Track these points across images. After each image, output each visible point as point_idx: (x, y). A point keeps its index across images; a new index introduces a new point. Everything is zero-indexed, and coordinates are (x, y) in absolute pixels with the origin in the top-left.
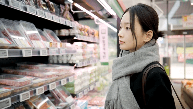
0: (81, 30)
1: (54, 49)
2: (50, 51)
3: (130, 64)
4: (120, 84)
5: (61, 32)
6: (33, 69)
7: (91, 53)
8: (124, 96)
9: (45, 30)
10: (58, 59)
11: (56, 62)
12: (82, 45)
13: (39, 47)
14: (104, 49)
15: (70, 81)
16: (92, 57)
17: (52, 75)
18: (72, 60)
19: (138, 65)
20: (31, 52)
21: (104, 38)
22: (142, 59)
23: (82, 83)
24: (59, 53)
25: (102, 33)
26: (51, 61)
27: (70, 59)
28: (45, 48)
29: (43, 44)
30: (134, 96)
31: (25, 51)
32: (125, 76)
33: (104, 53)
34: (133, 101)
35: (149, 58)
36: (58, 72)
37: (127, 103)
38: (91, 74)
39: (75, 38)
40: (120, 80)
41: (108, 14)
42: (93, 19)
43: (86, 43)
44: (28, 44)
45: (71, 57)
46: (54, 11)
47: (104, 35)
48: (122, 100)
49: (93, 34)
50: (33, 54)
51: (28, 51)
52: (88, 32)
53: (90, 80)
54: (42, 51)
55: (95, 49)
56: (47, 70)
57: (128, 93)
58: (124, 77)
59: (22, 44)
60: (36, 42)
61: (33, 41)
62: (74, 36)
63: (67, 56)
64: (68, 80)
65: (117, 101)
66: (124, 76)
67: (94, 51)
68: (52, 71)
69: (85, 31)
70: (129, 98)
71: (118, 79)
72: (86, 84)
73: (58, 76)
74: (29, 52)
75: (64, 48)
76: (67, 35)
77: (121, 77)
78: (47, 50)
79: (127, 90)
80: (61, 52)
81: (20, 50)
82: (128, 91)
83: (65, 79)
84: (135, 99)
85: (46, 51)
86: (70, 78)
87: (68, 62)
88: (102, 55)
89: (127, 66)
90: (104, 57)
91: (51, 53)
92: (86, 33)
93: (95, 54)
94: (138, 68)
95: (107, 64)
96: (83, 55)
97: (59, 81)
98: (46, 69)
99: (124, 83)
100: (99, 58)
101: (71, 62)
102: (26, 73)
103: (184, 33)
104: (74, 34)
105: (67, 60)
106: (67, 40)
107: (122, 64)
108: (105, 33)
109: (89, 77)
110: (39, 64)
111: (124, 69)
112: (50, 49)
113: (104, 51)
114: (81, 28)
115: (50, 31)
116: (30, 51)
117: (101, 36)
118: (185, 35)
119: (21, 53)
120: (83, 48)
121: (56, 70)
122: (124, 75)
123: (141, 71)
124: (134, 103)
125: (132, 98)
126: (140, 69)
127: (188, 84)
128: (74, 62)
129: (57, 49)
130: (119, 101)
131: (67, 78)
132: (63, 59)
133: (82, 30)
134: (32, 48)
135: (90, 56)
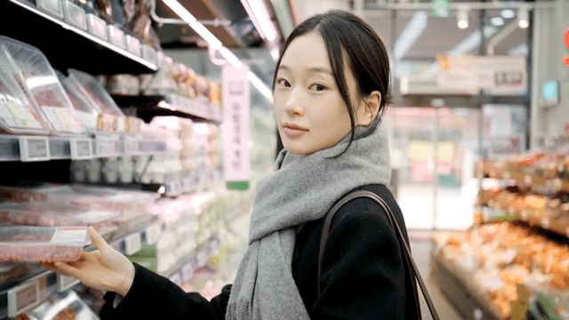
0: (177, 79)
1: (109, 139)
2: (98, 145)
3: (295, 194)
4: (264, 255)
5: (115, 81)
6: (26, 200)
7: (202, 152)
8: (268, 290)
9: (73, 73)
10: (104, 170)
11: (94, 177)
12: (179, 128)
13: (65, 129)
14: (237, 141)
15: (150, 241)
16: (203, 166)
17: (102, 222)
18: (153, 174)
19: (314, 197)
20: (44, 147)
21: (236, 107)
22: (328, 178)
23: (178, 244)
24: (122, 150)
25: (231, 93)
26: (79, 176)
27: (145, 171)
28: (83, 134)
29: (76, 120)
30: (298, 294)
31: (29, 141)
32: (280, 231)
33: (238, 154)
34: (295, 308)
35: (348, 175)
36: (118, 213)
37: (275, 313)
38: (200, 217)
39: (162, 105)
40: (265, 244)
41: (255, 34)
42: (206, 48)
43: (188, 121)
44: (31, 117)
45: (148, 164)
46: (109, 11)
47: (237, 99)
48: (263, 301)
49: (206, 93)
50: (52, 153)
51: (36, 141)
52: (194, 86)
53: (198, 234)
54: (79, 143)
55: (210, 139)
56: (77, 204)
57: (281, 283)
58: (276, 234)
59: (14, 117)
60: (54, 112)
61: (45, 108)
62: (161, 98)
63: (134, 160)
64: (143, 236)
65: (250, 308)
66: (274, 232)
67: (208, 147)
68: (97, 209)
69: (189, 82)
70: (283, 296)
71: (260, 240)
72: (189, 246)
73: (117, 223)
74: (41, 144)
75: (133, 136)
76: (134, 92)
77: (268, 234)
78: (90, 140)
79: (279, 273)
80: (128, 146)
81: (10, 137)
82: (281, 276)
83: (137, 236)
84: (301, 301)
85: (87, 142)
86: (149, 230)
87: (137, 179)
88: (229, 158)
89: (286, 200)
90: (236, 165)
91: (101, 151)
92: (191, 91)
93: (210, 154)
94: (314, 206)
95: (243, 186)
96: (182, 157)
97: (121, 240)
98: (73, 203)
99: (273, 251)
100: (220, 168)
101: (146, 180)
102: (7, 213)
103: (438, 102)
104: (156, 90)
105: (134, 174)
106: (135, 110)
107: (273, 195)
108: (240, 93)
109: (196, 228)
110: (47, 184)
111: (277, 210)
112: (97, 136)
113: (236, 147)
114: (176, 72)
115: (88, 78)
116: (44, 141)
117: (228, 100)
118: (437, 108)
119: (16, 147)
120: (181, 134)
121: (109, 206)
122: (275, 228)
123: (323, 214)
124: (296, 312)
125: (293, 299)
126: (319, 211)
127: (450, 243)
128: (159, 180)
129: (116, 137)
130: (255, 305)
131: (141, 231)
132: (121, 169)
133: (181, 79)
134: (47, 132)
135: (200, 160)
